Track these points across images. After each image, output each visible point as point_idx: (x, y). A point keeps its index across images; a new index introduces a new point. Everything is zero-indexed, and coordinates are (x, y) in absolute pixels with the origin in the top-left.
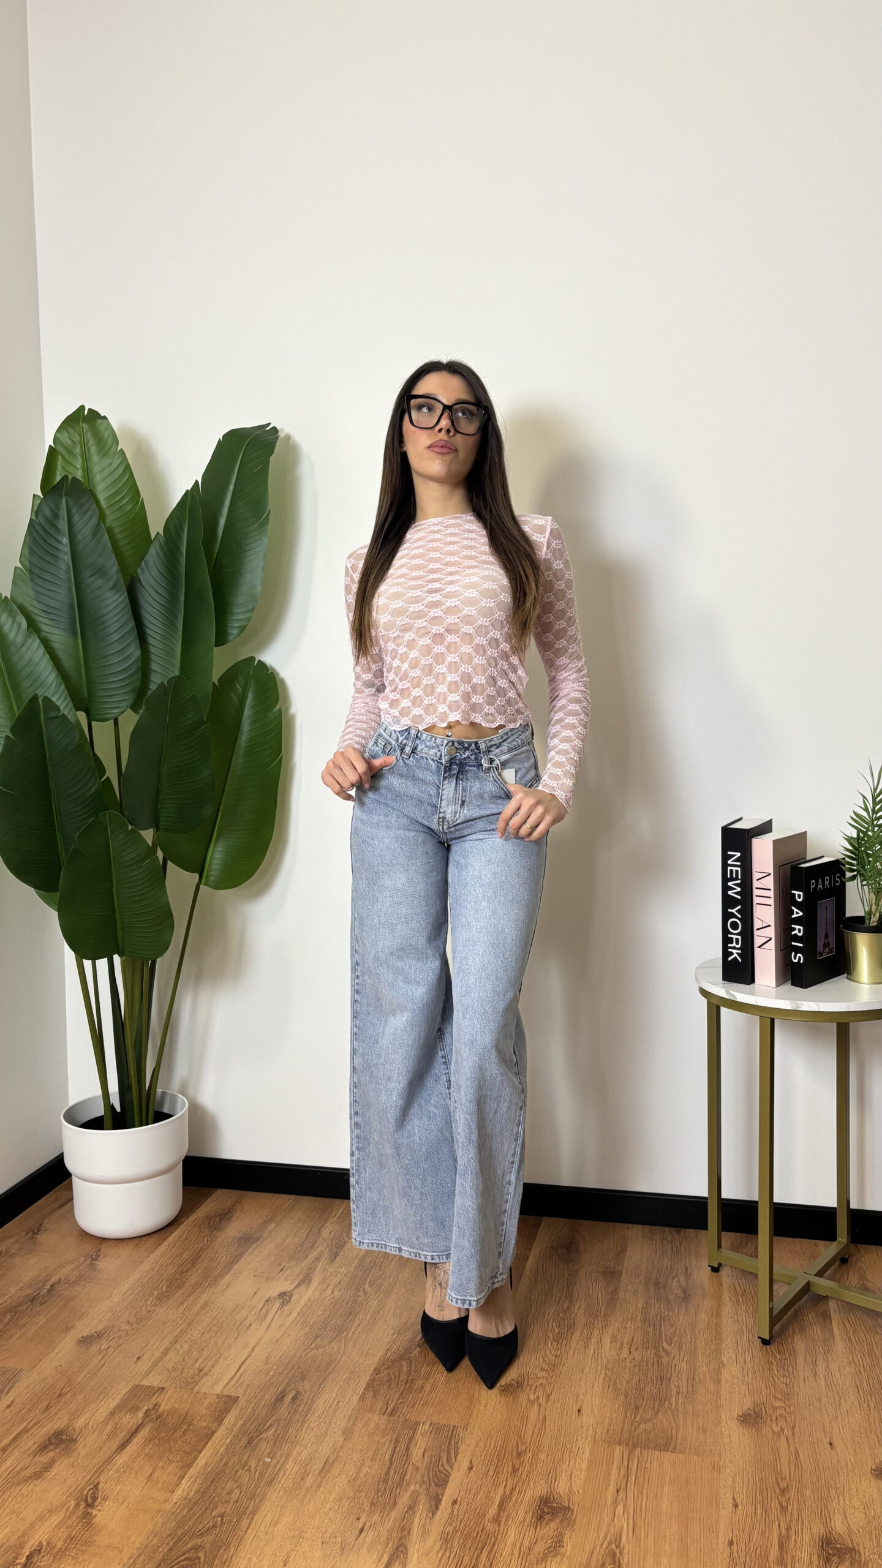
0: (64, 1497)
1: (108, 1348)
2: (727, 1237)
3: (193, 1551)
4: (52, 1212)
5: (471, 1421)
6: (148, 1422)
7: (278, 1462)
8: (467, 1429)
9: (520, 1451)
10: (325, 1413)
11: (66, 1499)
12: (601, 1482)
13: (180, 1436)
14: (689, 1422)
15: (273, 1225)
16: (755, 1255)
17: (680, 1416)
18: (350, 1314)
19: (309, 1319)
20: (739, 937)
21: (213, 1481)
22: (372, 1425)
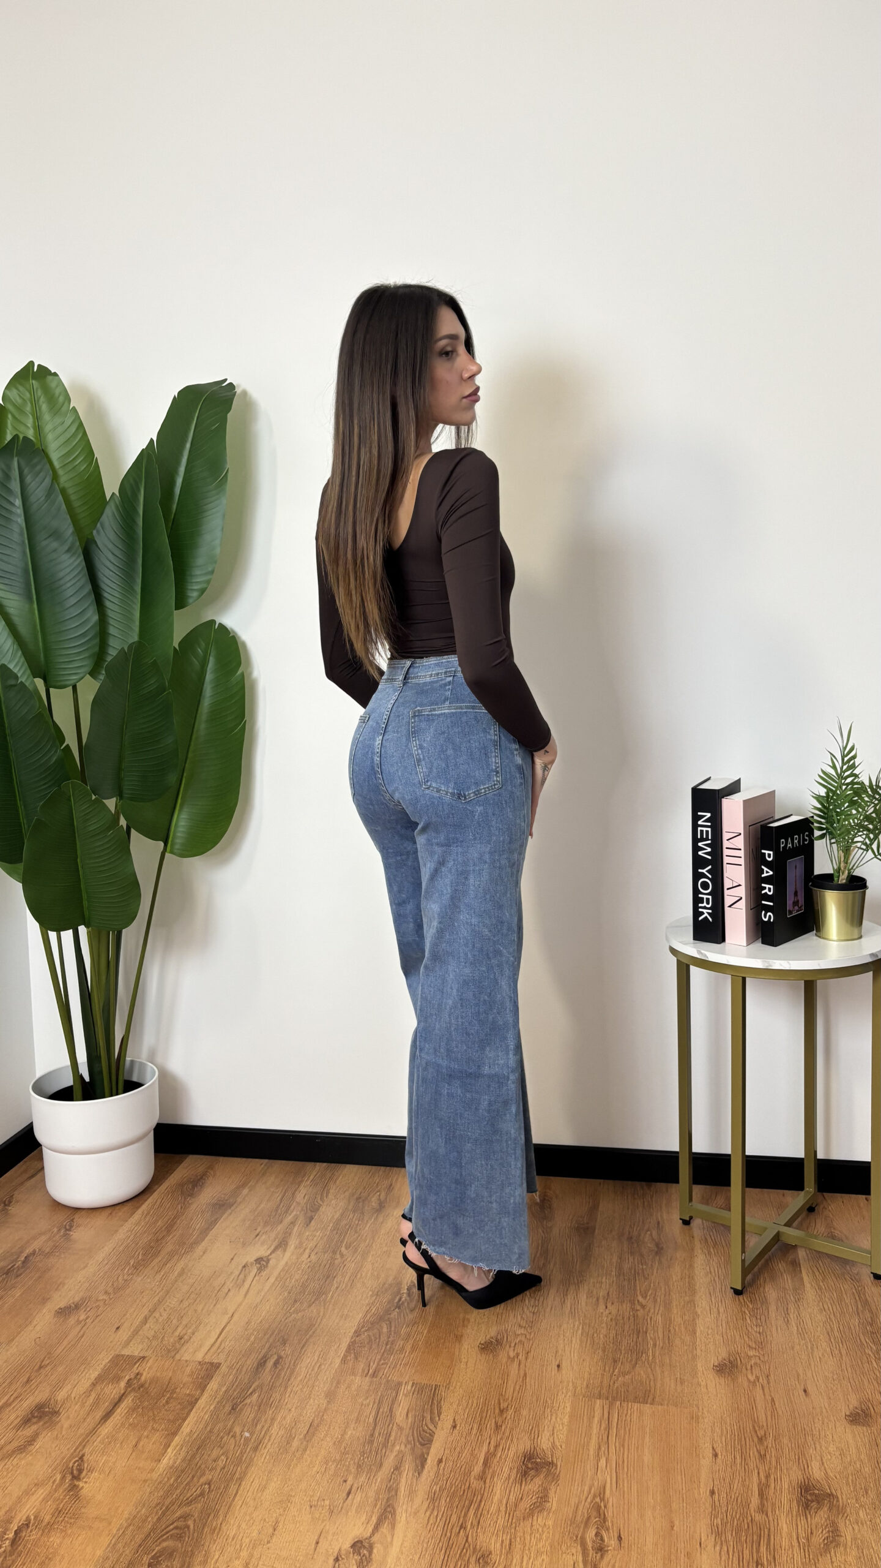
0: (50, 1471)
1: (87, 1318)
2: (698, 1190)
3: (181, 1519)
4: (22, 1183)
5: (452, 1381)
6: (131, 1391)
7: (263, 1427)
8: (448, 1388)
9: (502, 1408)
10: (308, 1375)
11: (52, 1471)
12: (583, 1435)
13: (164, 1406)
14: (666, 1373)
15: (245, 1191)
16: (728, 1208)
17: (657, 1368)
18: (329, 1277)
19: (287, 1284)
20: (710, 897)
21: (198, 1449)
22: (354, 1387)
